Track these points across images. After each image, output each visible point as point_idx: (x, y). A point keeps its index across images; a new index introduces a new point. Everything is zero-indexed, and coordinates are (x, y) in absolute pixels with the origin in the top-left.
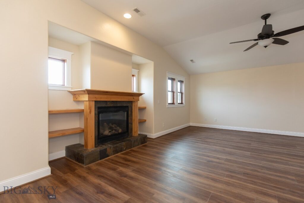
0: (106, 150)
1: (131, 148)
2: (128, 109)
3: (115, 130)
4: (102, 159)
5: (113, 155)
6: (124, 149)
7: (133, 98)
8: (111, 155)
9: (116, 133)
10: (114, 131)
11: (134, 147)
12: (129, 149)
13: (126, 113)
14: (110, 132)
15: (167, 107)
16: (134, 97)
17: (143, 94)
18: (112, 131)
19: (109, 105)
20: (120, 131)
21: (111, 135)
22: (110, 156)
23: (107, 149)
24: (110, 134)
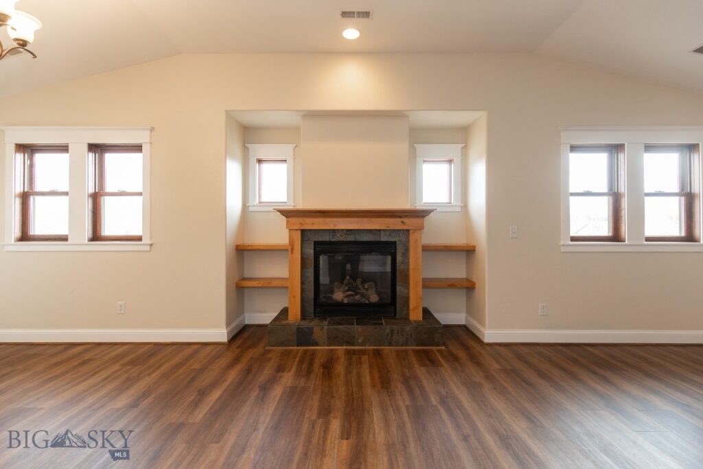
0: (311, 330)
1: (380, 345)
2: (396, 250)
3: (363, 295)
4: (301, 346)
5: (328, 346)
6: (360, 341)
7: (403, 222)
8: (324, 346)
9: (365, 301)
10: (357, 297)
11: (390, 344)
12: (375, 346)
13: (389, 258)
14: (348, 296)
15: (563, 249)
16: (405, 220)
17: (432, 211)
18: (356, 294)
19: (339, 238)
20: (374, 298)
21: (348, 305)
22: (320, 346)
23: (315, 329)
24: (346, 301)
